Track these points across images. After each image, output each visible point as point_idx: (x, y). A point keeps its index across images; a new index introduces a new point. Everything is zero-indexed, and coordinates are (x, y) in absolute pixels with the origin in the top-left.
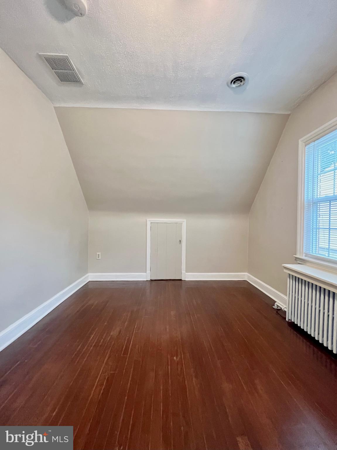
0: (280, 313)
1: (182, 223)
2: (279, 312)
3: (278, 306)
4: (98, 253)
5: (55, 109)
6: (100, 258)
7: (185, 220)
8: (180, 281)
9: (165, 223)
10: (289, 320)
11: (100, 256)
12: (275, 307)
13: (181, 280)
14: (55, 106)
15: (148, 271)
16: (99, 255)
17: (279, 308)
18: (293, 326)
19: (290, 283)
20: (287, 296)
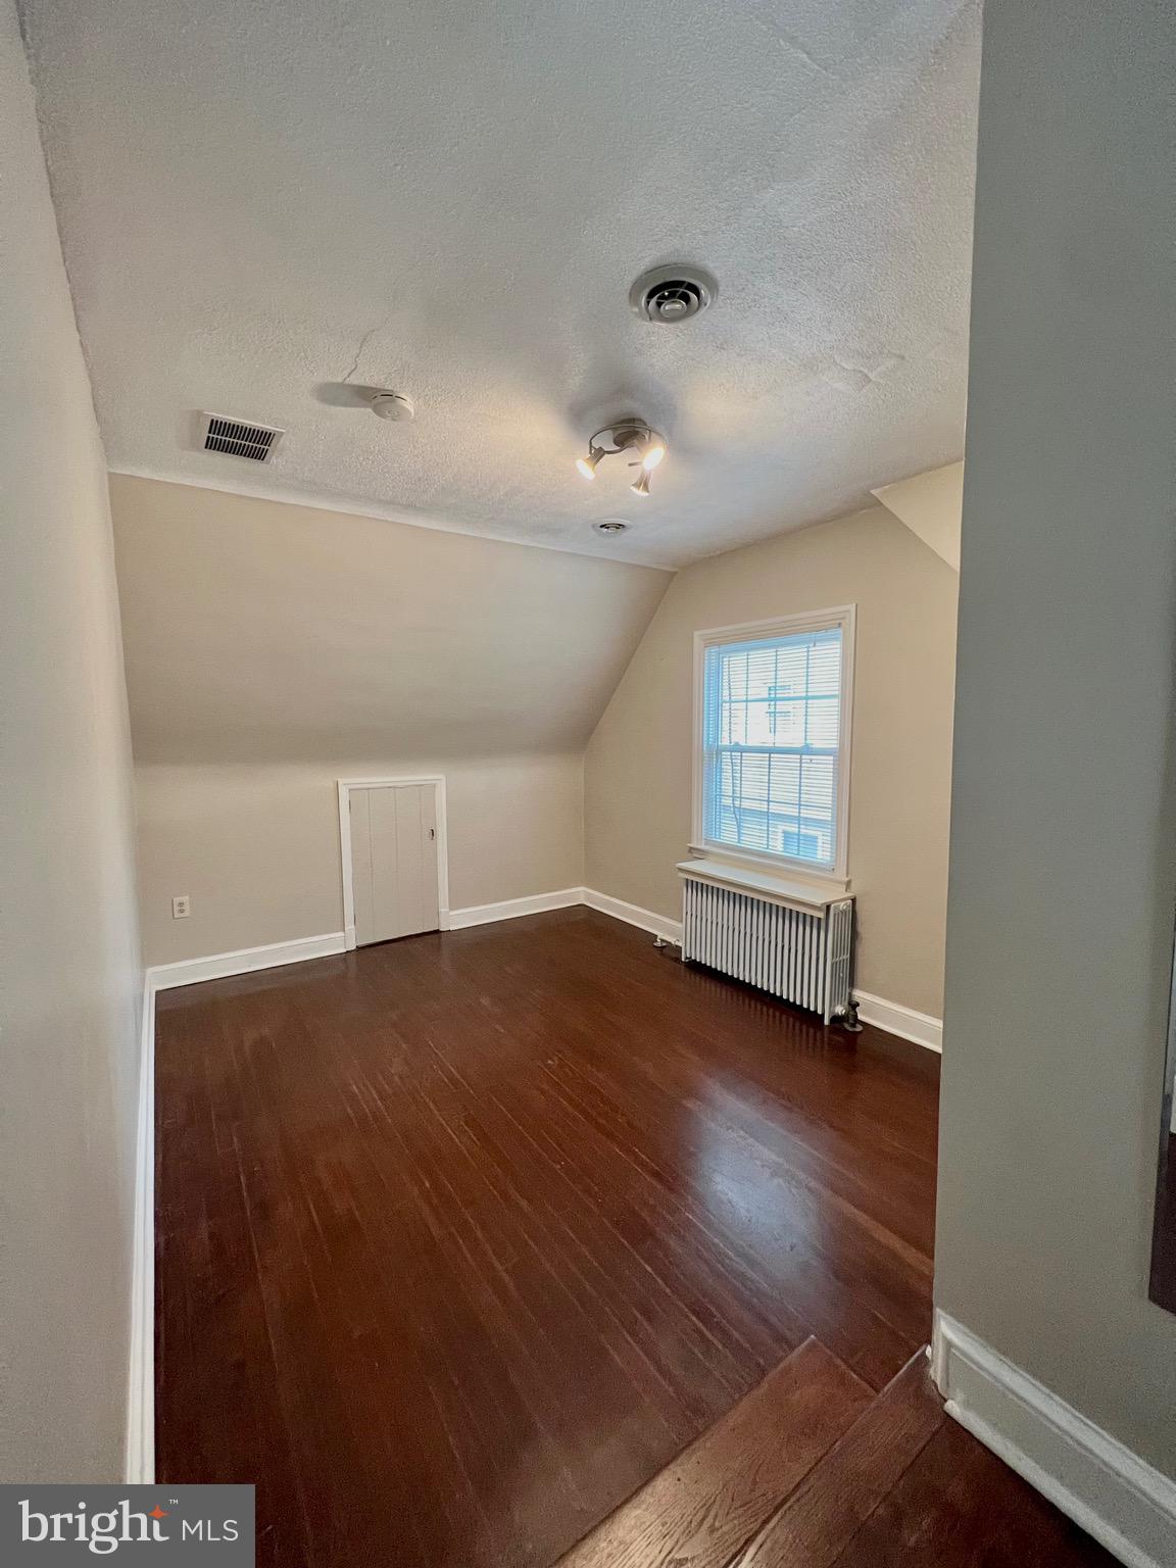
0: (670, 952)
1: (434, 786)
2: (664, 951)
3: (662, 941)
4: (177, 900)
5: (110, 479)
6: (186, 914)
7: (442, 776)
8: (436, 936)
9: (390, 787)
10: (687, 958)
11: (187, 907)
12: (659, 944)
13: (437, 932)
14: (112, 470)
15: (350, 927)
16: (181, 904)
17: (664, 944)
18: (696, 967)
19: (687, 896)
20: (681, 921)
